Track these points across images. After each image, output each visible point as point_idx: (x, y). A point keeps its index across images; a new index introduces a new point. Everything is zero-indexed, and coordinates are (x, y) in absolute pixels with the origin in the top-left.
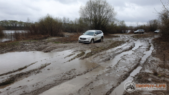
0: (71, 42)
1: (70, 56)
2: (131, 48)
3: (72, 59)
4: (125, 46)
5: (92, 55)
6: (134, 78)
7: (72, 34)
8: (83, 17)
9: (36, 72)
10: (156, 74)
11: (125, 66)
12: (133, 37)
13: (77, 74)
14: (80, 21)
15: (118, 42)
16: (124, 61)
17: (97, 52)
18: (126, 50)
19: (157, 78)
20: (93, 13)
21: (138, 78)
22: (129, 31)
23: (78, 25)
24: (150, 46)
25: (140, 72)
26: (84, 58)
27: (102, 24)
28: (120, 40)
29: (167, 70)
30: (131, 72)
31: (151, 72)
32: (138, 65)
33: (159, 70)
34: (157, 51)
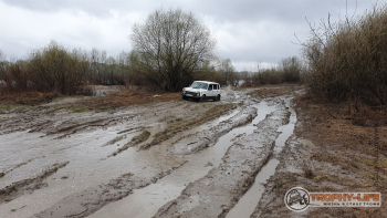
0: (115, 107)
1: (113, 142)
2: (250, 120)
3: (120, 151)
4: (237, 115)
5: (167, 138)
6: (265, 185)
7: (115, 89)
9: (32, 185)
10: (309, 175)
11: (243, 161)
12: (251, 94)
13: (138, 184)
14: (133, 58)
15: (221, 106)
16: (239, 149)
17: (178, 130)
18: (240, 125)
19: (313, 184)
20: (163, 41)
21: (275, 187)
22: (241, 82)
23: (127, 68)
24: (288, 115)
25: (277, 174)
26: (149, 146)
27: (184, 66)
28: (224, 102)
29: (330, 165)
30: (257, 172)
31: (299, 171)
32: (270, 156)
33: (314, 166)
34: (305, 125)
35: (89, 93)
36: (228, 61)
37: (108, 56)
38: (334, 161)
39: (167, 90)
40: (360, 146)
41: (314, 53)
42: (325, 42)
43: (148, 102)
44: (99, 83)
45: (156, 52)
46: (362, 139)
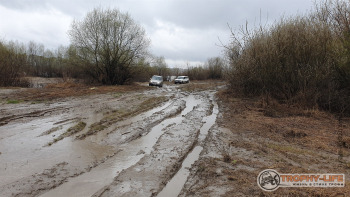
0: (52, 98)
1: (49, 132)
2: (179, 111)
3: (56, 141)
4: (168, 107)
5: (102, 128)
6: (190, 170)
7: (52, 81)
8: (79, 45)
10: (227, 159)
11: (172, 148)
12: (181, 88)
13: (72, 174)
14: (71, 52)
15: (154, 98)
16: (169, 138)
17: (114, 121)
18: (171, 116)
19: (231, 167)
20: (101, 37)
21: (198, 171)
22: (173, 78)
23: (65, 61)
24: (212, 107)
25: (200, 159)
26: (85, 136)
27: (120, 61)
28: (158, 95)
29: (244, 150)
30: (183, 158)
31: (219, 156)
32: (195, 143)
33: (232, 151)
34: (225, 115)
35: (26, 85)
36: (162, 58)
37: (45, 50)
38: (248, 147)
39: (104, 83)
40: (269, 134)
41: (234, 54)
42: (243, 45)
43: (85, 94)
44: (37, 75)
45: (94, 47)
46: (271, 128)
